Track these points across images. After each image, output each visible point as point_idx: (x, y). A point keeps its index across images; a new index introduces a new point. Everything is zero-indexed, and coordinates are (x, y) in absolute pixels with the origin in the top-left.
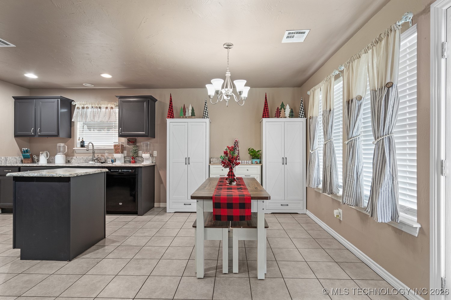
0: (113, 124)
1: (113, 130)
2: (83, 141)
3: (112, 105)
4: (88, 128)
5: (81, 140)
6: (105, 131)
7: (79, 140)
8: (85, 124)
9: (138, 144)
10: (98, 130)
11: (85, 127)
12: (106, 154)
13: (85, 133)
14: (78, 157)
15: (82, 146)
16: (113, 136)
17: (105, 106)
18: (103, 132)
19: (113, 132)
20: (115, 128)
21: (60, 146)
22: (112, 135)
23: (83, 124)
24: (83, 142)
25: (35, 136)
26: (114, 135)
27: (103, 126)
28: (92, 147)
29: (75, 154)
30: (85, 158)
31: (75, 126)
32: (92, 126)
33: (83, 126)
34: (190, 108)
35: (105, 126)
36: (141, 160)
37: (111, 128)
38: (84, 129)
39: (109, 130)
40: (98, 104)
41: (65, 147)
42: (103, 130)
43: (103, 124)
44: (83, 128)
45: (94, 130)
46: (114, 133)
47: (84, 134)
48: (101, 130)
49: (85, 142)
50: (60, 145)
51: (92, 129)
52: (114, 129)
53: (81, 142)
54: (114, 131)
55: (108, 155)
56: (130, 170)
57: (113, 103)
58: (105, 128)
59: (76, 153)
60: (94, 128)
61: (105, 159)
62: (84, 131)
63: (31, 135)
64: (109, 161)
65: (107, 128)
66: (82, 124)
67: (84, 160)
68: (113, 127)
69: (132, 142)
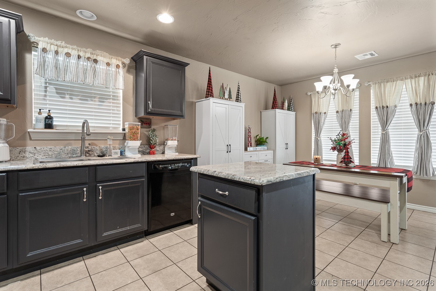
0: (110, 92)
1: (110, 102)
2: (49, 116)
3: (118, 61)
4: (57, 93)
5: (45, 115)
6: (95, 101)
7: (40, 113)
8: (50, 84)
9: (153, 127)
10: (80, 99)
11: (51, 89)
12: (108, 140)
13: (50, 100)
14: (38, 148)
15: (49, 126)
16: (111, 111)
17: (106, 60)
18: (91, 104)
19: (110, 106)
20: (113, 99)
22: (110, 110)
23: (46, 83)
24: (49, 118)
26: (113, 110)
27: (91, 93)
29: (29, 142)
30: (58, 148)
31: (28, 85)
32: (67, 90)
33: (46, 87)
34: (228, 89)
35: (95, 94)
36: (159, 150)
37: (107, 99)
38: (48, 94)
39: (103, 102)
40: (92, 54)
41: (12, 126)
42: (92, 100)
43: (91, 89)
44: (46, 91)
45: (71, 98)
46: (111, 108)
47: (48, 102)
48: (87, 100)
49: (54, 119)
51: (67, 96)
52: (111, 101)
53: (47, 118)
54: (111, 104)
55: (111, 143)
57: (120, 58)
58: (95, 97)
59: (31, 139)
60: (71, 95)
61: (101, 149)
62: (48, 98)
64: (116, 153)
65: (100, 98)
66: (43, 83)
67: (56, 153)
68: (110, 97)
69: (147, 124)
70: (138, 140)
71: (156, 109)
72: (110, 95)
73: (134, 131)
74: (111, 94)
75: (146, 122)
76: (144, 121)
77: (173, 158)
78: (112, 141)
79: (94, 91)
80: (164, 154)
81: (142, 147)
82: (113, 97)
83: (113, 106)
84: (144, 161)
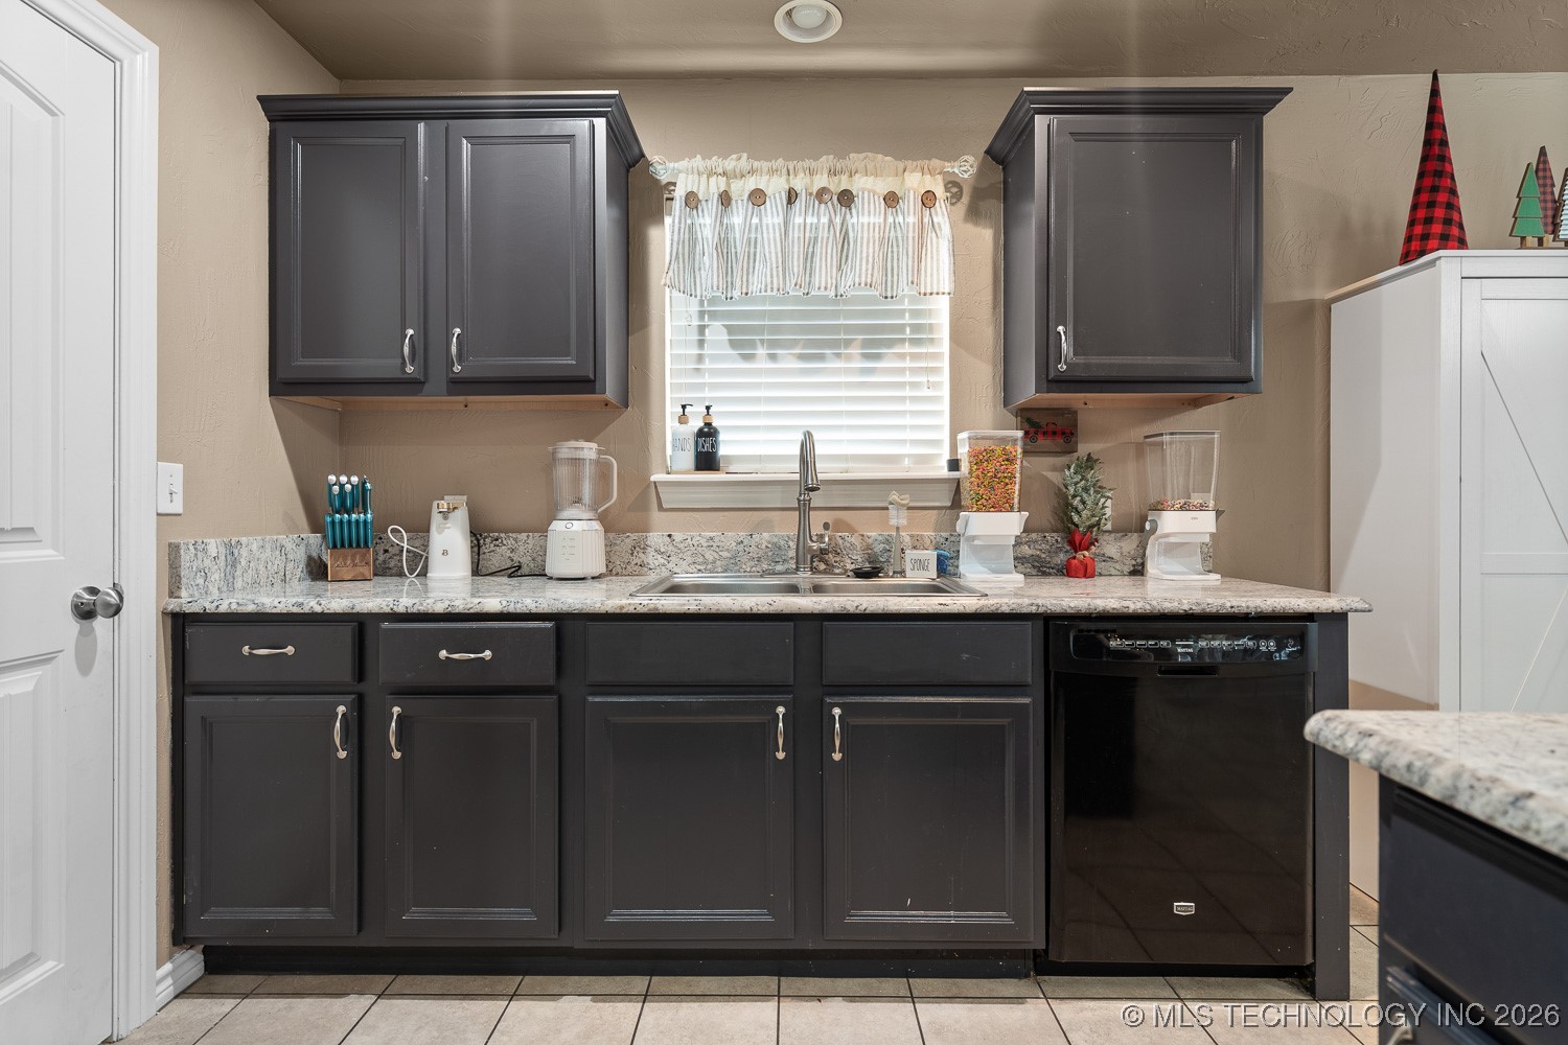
0: (901, 313)
1: (902, 356)
2: (708, 425)
3: (928, 177)
4: (733, 344)
5: (696, 423)
6: (849, 358)
7: (683, 419)
8: (714, 315)
9: (1084, 449)
10: (802, 357)
11: (717, 333)
12: (892, 511)
13: (714, 372)
14: (678, 536)
15: (707, 460)
16: (907, 392)
17: (883, 186)
18: (836, 371)
19: (901, 371)
20: (915, 342)
21: (576, 462)
22: (902, 385)
23: (702, 314)
24: (708, 433)
25: (426, 386)
26: (914, 385)
27: (836, 329)
28: (796, 466)
29: (656, 516)
30: (730, 539)
31: (654, 328)
32: (760, 329)
33: (702, 329)
35: (848, 329)
36: (1116, 556)
37: (891, 343)
38: (706, 351)
39: (877, 357)
40: (833, 173)
41: (609, 465)
42: (838, 355)
43: (835, 314)
44: (701, 343)
45: (773, 357)
46: (908, 378)
47: (707, 379)
48: (821, 357)
49: (722, 437)
50: (580, 454)
51: (761, 351)
52: (907, 349)
53: (700, 434)
54: (908, 364)
55: (903, 522)
56: (1267, 638)
57: (935, 163)
58: (848, 343)
59: (661, 508)
60: (773, 344)
61: (869, 547)
62: (707, 365)
63: (399, 375)
64: (921, 565)
65: (866, 343)
66: (695, 316)
67: (725, 554)
68: (904, 332)
69: (1054, 433)
70: (1011, 509)
71: (1094, 360)
72: (901, 328)
73: (991, 467)
74: (907, 320)
75: (1052, 427)
76: (1043, 423)
77: (1186, 607)
78: (904, 513)
79: (845, 318)
80: (1142, 575)
81: (1036, 541)
82: (912, 332)
83: (914, 371)
84: (1025, 610)
